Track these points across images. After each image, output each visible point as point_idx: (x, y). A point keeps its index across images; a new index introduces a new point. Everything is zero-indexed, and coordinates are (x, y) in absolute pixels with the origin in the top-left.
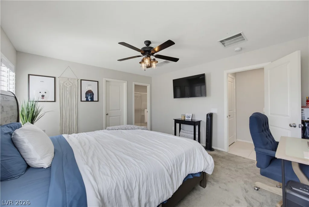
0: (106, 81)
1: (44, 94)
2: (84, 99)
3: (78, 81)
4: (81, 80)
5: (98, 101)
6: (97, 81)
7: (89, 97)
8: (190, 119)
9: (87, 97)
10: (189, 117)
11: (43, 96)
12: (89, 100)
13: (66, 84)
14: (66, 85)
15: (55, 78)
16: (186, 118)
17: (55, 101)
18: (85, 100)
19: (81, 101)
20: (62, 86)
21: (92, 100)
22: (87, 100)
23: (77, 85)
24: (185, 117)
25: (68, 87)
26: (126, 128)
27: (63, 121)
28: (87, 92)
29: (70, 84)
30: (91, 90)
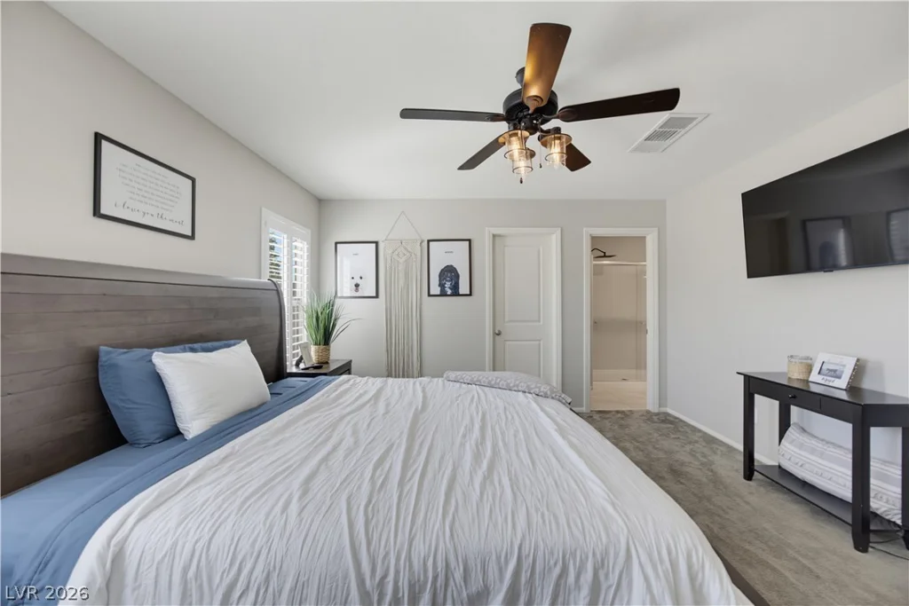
0: (494, 236)
1: (359, 281)
2: (436, 290)
3: (423, 244)
4: (429, 241)
5: (470, 295)
6: (469, 238)
7: (448, 285)
8: (843, 383)
9: (442, 286)
10: (836, 374)
11: (357, 286)
12: (449, 293)
13: (398, 255)
14: (396, 257)
15: (377, 243)
16: (814, 377)
17: (377, 296)
18: (439, 293)
19: (429, 295)
20: (389, 261)
21: (456, 293)
22: (443, 294)
23: (419, 254)
24: (809, 369)
25: (401, 261)
26: (493, 382)
27: (391, 343)
28: (442, 270)
29: (405, 255)
30: (452, 266)
